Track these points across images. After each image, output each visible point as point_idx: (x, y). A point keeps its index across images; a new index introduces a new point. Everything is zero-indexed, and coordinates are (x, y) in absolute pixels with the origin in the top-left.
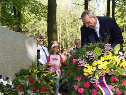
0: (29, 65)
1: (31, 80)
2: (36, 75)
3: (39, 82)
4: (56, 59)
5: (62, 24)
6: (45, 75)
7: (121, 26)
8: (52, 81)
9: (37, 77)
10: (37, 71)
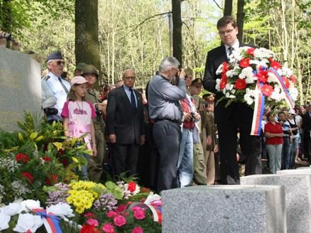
0: (18, 123)
1: (23, 157)
2: (36, 145)
3: (43, 163)
4: (82, 112)
5: (117, 28)
6: (59, 145)
7: (262, 36)
8: (75, 160)
9: (36, 151)
10: (38, 136)
